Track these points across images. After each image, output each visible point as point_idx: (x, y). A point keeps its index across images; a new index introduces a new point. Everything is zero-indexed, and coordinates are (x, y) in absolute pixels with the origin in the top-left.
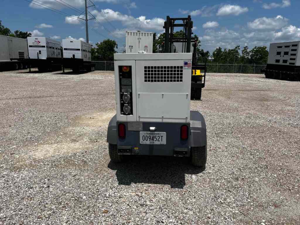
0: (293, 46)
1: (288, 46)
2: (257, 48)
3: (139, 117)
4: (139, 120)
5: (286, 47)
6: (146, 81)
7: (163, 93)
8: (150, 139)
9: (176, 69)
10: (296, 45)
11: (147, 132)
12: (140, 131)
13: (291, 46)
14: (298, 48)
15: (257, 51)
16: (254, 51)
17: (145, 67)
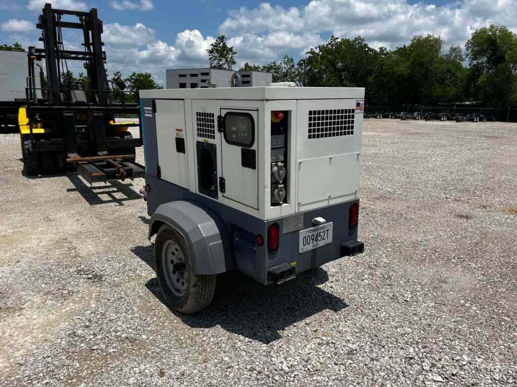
0: (203, 74)
1: (196, 75)
2: (136, 75)
3: (299, 204)
4: (299, 210)
5: (192, 75)
6: (310, 137)
7: (331, 157)
8: (313, 240)
9: (347, 114)
10: (207, 74)
11: (309, 229)
12: (301, 230)
13: (200, 74)
14: (210, 77)
15: (136, 79)
16: (133, 81)
17: (310, 113)
